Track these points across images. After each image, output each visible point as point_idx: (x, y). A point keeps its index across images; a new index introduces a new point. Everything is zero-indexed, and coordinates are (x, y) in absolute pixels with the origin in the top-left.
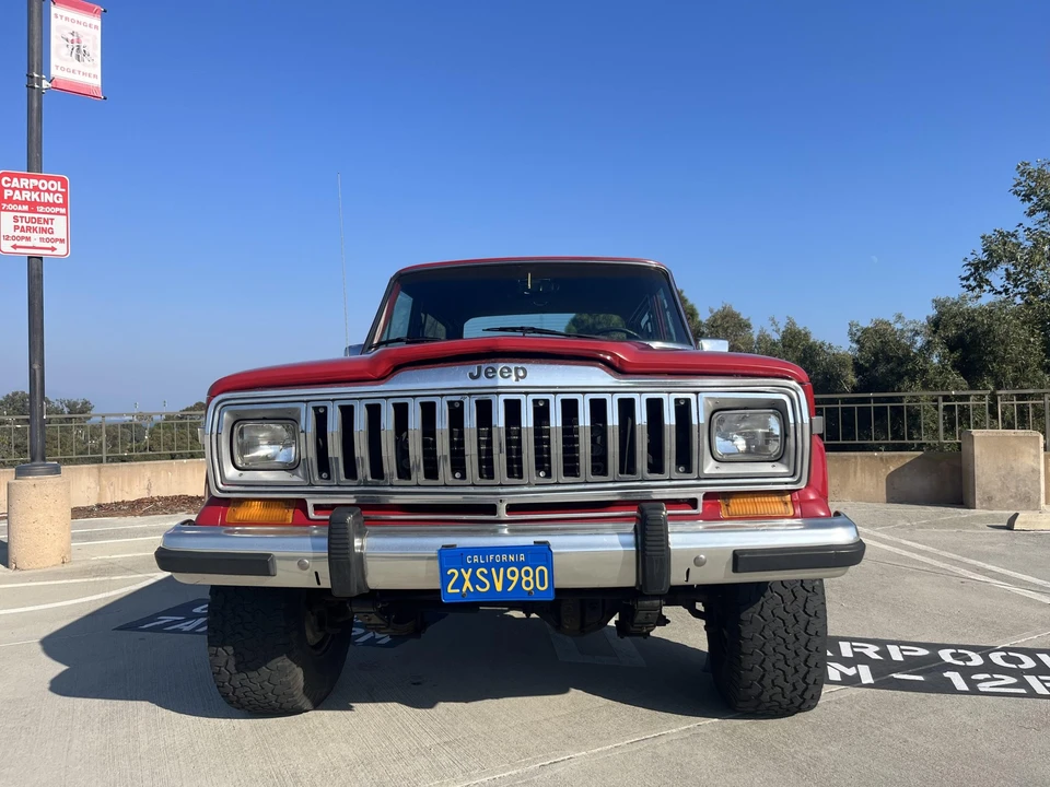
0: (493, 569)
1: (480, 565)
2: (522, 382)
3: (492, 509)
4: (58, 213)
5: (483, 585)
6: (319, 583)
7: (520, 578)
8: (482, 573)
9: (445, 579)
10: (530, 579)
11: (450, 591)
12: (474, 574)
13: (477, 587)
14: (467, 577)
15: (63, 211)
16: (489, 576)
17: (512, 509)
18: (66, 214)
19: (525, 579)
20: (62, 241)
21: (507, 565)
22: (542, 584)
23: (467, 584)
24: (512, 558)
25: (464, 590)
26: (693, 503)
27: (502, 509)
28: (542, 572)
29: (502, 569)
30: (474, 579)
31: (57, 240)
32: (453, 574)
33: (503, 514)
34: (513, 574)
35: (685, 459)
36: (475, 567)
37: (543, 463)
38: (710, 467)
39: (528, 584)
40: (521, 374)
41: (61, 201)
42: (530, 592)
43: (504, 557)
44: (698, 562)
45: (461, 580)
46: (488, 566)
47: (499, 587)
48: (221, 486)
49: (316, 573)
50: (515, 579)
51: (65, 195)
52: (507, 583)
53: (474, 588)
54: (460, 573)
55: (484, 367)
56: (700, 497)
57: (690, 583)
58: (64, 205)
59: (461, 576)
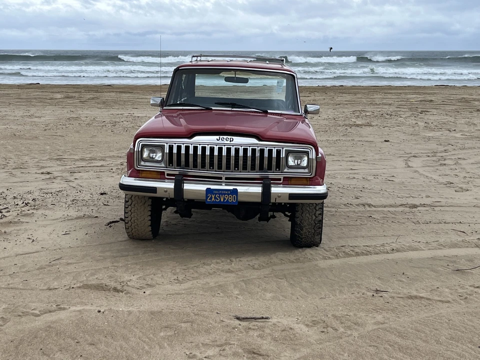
0: (221, 195)
2: (232, 142)
3: (221, 178)
5: (218, 200)
6: (170, 196)
9: (207, 197)
11: (208, 200)
12: (215, 196)
13: (216, 200)
14: (213, 197)
16: (219, 197)
17: (226, 179)
19: (230, 198)
21: (225, 194)
22: (234, 200)
23: (213, 199)
24: (226, 192)
26: (280, 180)
27: (224, 178)
28: (234, 197)
29: (223, 195)
30: (215, 198)
32: (209, 196)
33: (224, 180)
34: (226, 197)
35: (278, 166)
36: (216, 194)
37: (237, 165)
38: (286, 170)
39: (230, 200)
40: (232, 140)
42: (231, 202)
43: (224, 192)
44: (279, 197)
46: (219, 194)
47: (222, 200)
50: (227, 198)
52: (224, 199)
55: (221, 137)
56: (282, 178)
57: (276, 202)
59: (211, 197)
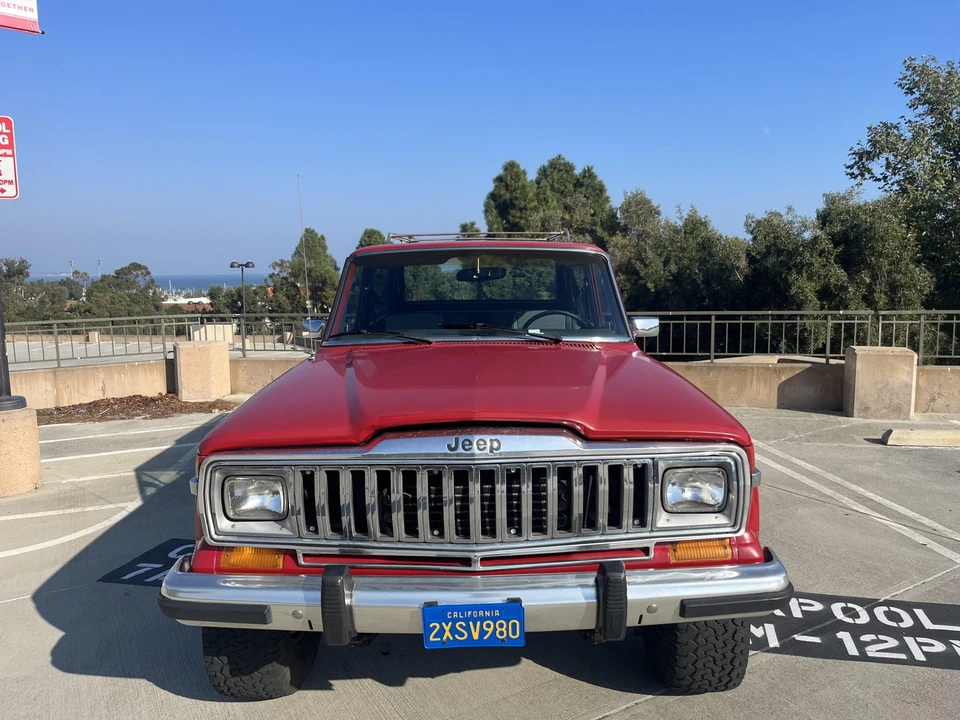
0: (471, 623)
1: (459, 620)
2: (496, 453)
3: (467, 561)
4: (5, 155)
5: (462, 635)
6: (311, 628)
7: (495, 630)
8: (461, 626)
9: (428, 630)
10: (504, 629)
11: (431, 639)
12: (454, 625)
13: (456, 636)
14: (447, 628)
15: (9, 152)
16: (468, 629)
18: (13, 156)
19: (499, 629)
20: (11, 182)
21: (483, 619)
22: (514, 633)
23: (447, 634)
24: (487, 614)
25: (445, 638)
26: (645, 551)
27: (477, 560)
28: (514, 625)
29: (479, 623)
30: (453, 631)
31: (5, 182)
32: (435, 627)
33: (476, 566)
34: (488, 626)
36: (455, 621)
38: (663, 520)
39: (501, 633)
40: (495, 445)
41: (7, 142)
42: (503, 640)
43: (481, 613)
44: (650, 610)
45: (442, 632)
46: (466, 620)
47: (476, 636)
48: (215, 537)
49: (309, 622)
50: (491, 630)
51: (10, 136)
52: (483, 633)
53: (453, 637)
54: (441, 626)
55: (462, 438)
56: (652, 547)
57: (643, 624)
58: (10, 146)
59: (442, 628)
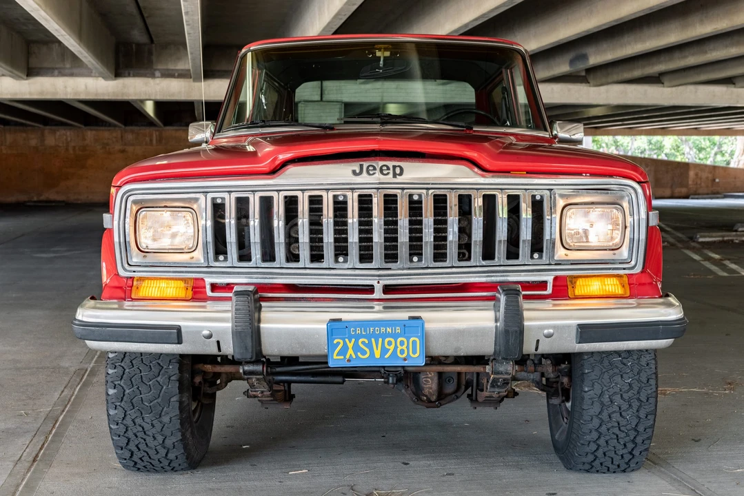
0: (373, 340)
1: (361, 336)
2: (399, 179)
3: (370, 289)
5: (364, 353)
6: (219, 349)
7: (396, 347)
8: (363, 343)
9: (331, 347)
10: (404, 347)
11: (335, 357)
12: (357, 341)
13: (359, 354)
14: (350, 345)
16: (369, 346)
17: (388, 289)
19: (400, 348)
21: (385, 336)
22: (414, 352)
23: (350, 352)
24: (389, 330)
25: (348, 357)
26: (543, 285)
27: (379, 289)
28: (414, 342)
29: (380, 340)
30: (356, 348)
32: (339, 343)
33: (378, 294)
34: (390, 343)
35: (537, 245)
36: (357, 337)
37: (415, 249)
38: (560, 253)
39: (402, 351)
40: (398, 171)
42: (404, 359)
43: (383, 330)
44: (547, 335)
45: (345, 348)
46: (369, 337)
47: (377, 354)
49: (218, 342)
50: (392, 348)
52: (384, 351)
53: (356, 355)
54: (345, 343)
55: (365, 165)
56: (550, 280)
57: (540, 351)
59: (345, 345)
